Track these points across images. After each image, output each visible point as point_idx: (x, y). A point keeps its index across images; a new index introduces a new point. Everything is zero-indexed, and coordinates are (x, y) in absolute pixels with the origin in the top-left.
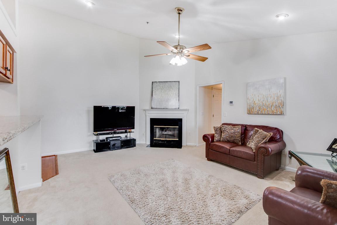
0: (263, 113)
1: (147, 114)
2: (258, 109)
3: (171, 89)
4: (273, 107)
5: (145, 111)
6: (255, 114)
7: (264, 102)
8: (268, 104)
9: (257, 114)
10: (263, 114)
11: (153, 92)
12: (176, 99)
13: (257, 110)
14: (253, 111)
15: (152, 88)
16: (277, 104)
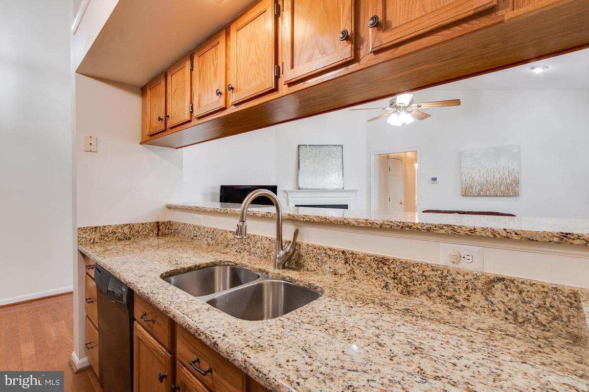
0: (488, 194)
1: (290, 198)
2: (478, 188)
3: (330, 158)
4: (502, 186)
5: (285, 194)
6: (475, 196)
7: (489, 179)
8: (495, 182)
9: (478, 196)
10: (487, 196)
11: (301, 162)
12: (339, 175)
13: (477, 190)
14: (471, 191)
15: (299, 155)
16: (508, 181)
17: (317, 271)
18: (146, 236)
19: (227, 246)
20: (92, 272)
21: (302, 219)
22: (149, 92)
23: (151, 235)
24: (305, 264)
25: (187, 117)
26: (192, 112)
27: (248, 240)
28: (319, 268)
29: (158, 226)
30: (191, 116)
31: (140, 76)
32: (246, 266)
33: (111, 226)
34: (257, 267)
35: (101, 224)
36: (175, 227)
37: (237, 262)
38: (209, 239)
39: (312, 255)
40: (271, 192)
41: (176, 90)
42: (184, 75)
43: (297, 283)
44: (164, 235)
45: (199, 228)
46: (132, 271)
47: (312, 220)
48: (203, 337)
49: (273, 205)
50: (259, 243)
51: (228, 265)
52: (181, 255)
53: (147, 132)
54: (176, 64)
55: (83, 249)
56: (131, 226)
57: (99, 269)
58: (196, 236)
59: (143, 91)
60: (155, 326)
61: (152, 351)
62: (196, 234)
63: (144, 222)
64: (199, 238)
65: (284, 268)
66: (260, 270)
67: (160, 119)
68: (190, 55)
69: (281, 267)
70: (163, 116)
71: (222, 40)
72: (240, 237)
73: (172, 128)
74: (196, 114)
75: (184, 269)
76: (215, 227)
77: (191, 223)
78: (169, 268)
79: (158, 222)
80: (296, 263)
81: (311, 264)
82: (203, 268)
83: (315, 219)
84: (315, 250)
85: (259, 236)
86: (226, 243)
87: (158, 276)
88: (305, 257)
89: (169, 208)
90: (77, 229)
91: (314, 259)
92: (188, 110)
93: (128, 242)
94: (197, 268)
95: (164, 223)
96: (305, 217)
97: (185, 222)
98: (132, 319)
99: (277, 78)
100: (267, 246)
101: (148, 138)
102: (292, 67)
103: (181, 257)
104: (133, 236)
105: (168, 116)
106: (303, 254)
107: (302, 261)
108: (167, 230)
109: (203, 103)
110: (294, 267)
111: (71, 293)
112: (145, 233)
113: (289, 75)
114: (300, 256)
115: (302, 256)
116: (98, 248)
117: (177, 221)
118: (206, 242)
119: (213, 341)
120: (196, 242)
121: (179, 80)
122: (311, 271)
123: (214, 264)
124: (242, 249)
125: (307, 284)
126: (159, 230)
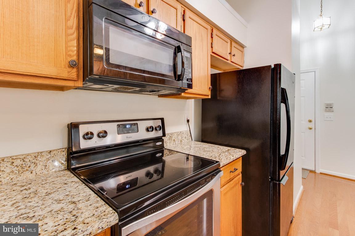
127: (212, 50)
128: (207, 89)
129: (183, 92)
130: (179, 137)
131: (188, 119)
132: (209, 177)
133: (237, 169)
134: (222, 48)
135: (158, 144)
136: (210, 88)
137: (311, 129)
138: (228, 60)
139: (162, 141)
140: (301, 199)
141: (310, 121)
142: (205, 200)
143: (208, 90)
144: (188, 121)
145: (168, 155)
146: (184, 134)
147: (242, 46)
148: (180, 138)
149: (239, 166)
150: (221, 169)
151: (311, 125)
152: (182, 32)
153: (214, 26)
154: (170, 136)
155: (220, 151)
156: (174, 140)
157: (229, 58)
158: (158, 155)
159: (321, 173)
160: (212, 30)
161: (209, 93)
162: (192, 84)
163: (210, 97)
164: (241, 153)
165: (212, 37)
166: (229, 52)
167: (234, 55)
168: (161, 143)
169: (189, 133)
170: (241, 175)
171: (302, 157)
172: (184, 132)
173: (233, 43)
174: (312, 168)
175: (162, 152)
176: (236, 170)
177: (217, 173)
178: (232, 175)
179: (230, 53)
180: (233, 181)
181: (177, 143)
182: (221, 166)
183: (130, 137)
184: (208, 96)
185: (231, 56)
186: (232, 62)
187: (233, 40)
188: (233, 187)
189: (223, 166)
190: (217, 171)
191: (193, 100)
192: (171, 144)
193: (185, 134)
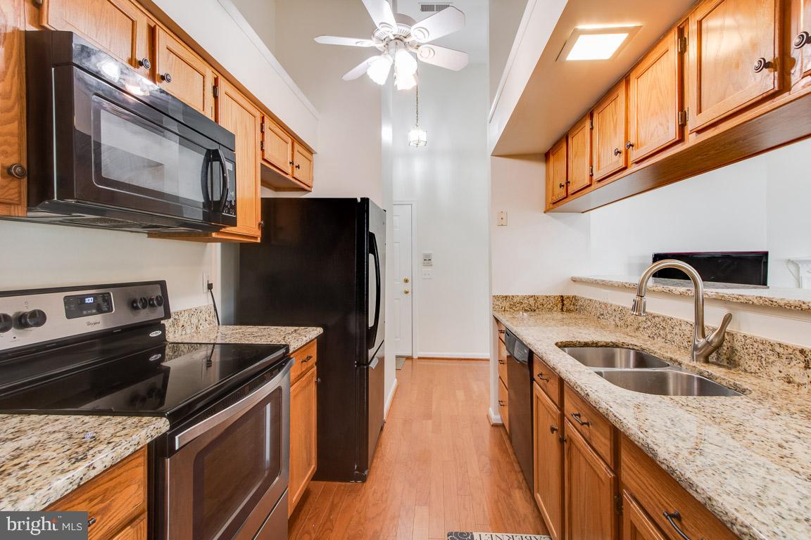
17: (759, 374)
18: (550, 310)
19: (638, 329)
20: (503, 336)
21: (735, 300)
22: (551, 158)
23: (555, 309)
24: (742, 362)
25: (587, 182)
26: (592, 176)
27: (663, 324)
28: (762, 370)
29: (563, 300)
30: (591, 180)
31: (542, 144)
32: (655, 353)
33: (518, 296)
34: (669, 355)
35: (510, 294)
36: (580, 303)
37: (644, 347)
38: (617, 319)
39: (751, 351)
40: (684, 263)
41: (576, 153)
42: (584, 135)
43: (718, 380)
44: (569, 311)
45: (606, 305)
46: (533, 336)
47: (751, 302)
48: (579, 389)
49: (690, 279)
50: (677, 328)
51: (633, 349)
52: (580, 331)
53: (550, 201)
54: (576, 125)
55: (498, 316)
56: (535, 298)
57: (508, 333)
58: (603, 315)
59: (546, 156)
60: (549, 385)
61: (547, 408)
62: (602, 313)
63: (548, 294)
64: (606, 317)
65: (707, 361)
66: (671, 359)
67: (561, 186)
68: (590, 114)
69: (702, 359)
70: (564, 183)
71: (621, 92)
72: (637, 314)
73: (573, 194)
74: (595, 177)
75: (579, 342)
76: (624, 305)
77: (597, 299)
78: (564, 340)
79: (562, 296)
80: (728, 359)
81: (750, 363)
82: (601, 346)
83: (755, 301)
84: (756, 345)
85: (677, 319)
86: (636, 325)
87: (553, 344)
88: (741, 352)
89: (574, 281)
90: (492, 297)
91: (755, 357)
92: (587, 174)
93: (533, 314)
94: (594, 345)
95: (568, 298)
96: (740, 297)
97: (591, 298)
98: (532, 379)
99: (682, 127)
100: (688, 333)
101: (551, 206)
102: (700, 111)
103: (581, 333)
104: (538, 308)
105: (569, 182)
106: (739, 349)
107: (736, 358)
108: (572, 306)
109: (603, 164)
110: (725, 364)
111: (488, 360)
112: (549, 306)
113: (694, 122)
114: (733, 350)
115: (737, 351)
116: (508, 315)
117: (583, 296)
118: (613, 323)
119: (586, 392)
120: (603, 322)
121: (579, 141)
122: (751, 373)
123: (615, 345)
124: (656, 334)
125: (731, 383)
126: (563, 305)
127: (263, 155)
128: (254, 226)
129: (216, 232)
130: (192, 320)
131: (210, 283)
132: (275, 368)
133: (311, 357)
134: (279, 153)
135: (154, 335)
136: (259, 225)
137: (407, 292)
138: (287, 174)
139: (162, 328)
140: (394, 398)
141: (406, 281)
142: (268, 407)
143: (257, 227)
144: (210, 287)
145: (171, 359)
146: (204, 312)
147: (310, 151)
148: (194, 320)
149: (313, 352)
150: (291, 356)
151: (408, 287)
152: (213, 120)
153: (265, 113)
154: (175, 319)
155: (282, 333)
156: (183, 326)
157: (289, 171)
158: (153, 358)
159: (419, 358)
160: (263, 118)
161: (258, 233)
162: (236, 218)
163: (259, 241)
164: (316, 332)
165: (262, 132)
166: (290, 160)
167: (298, 167)
168: (159, 333)
169: (213, 310)
170: (315, 368)
171: (396, 337)
172: (204, 309)
173: (296, 145)
174: (408, 353)
175: (162, 350)
176: (309, 358)
177: (286, 362)
178: (306, 365)
179: (292, 163)
180: (306, 376)
181: (188, 331)
182: (290, 352)
183: (95, 324)
184: (256, 238)
185: (293, 167)
186: (294, 178)
187: (295, 139)
188: (304, 387)
189: (294, 352)
190: (286, 358)
191: (219, 245)
192: (177, 335)
193: (206, 312)
